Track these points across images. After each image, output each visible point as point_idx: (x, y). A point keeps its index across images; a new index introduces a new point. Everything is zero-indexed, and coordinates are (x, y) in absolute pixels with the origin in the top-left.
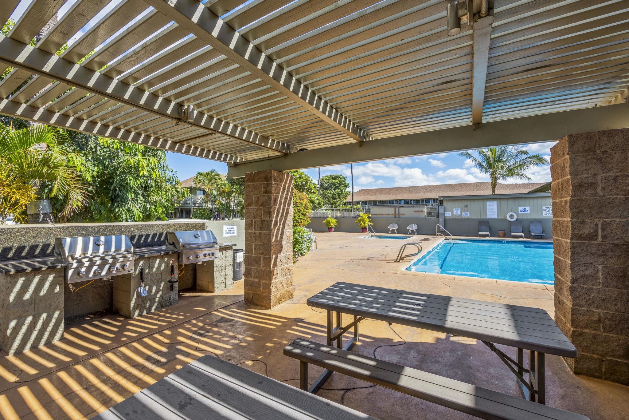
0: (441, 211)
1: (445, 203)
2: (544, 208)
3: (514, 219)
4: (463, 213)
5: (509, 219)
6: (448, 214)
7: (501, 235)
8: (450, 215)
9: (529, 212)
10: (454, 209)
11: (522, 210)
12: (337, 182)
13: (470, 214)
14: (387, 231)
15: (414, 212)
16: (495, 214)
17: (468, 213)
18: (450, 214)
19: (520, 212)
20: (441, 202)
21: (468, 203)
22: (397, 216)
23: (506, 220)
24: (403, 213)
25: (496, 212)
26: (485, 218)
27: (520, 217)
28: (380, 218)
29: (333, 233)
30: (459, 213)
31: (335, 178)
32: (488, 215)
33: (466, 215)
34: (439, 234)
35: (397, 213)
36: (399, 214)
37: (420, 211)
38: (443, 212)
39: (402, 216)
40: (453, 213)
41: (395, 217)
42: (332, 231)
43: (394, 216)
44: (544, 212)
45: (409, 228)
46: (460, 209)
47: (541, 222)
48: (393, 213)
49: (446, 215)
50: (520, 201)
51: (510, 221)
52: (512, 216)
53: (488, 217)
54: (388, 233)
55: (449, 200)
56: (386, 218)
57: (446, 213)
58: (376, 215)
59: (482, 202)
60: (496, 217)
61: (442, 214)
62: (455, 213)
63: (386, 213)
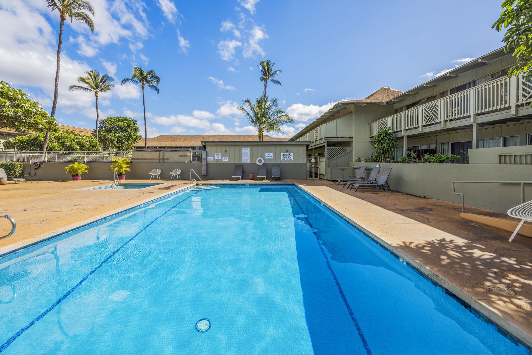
0: (204, 156)
1: (208, 148)
2: (282, 154)
3: (262, 163)
4: (223, 158)
5: (258, 163)
6: (210, 159)
7: (251, 178)
8: (212, 160)
9: (272, 158)
10: (216, 154)
11: (267, 155)
12: (124, 125)
13: (229, 159)
14: (148, 177)
15: (179, 156)
16: (248, 159)
17: (227, 158)
18: (212, 158)
19: (266, 158)
20: (204, 147)
21: (228, 148)
22: (161, 161)
23: (256, 164)
24: (168, 157)
25: (249, 157)
26: (241, 162)
27: (266, 162)
28: (142, 162)
29: (79, 182)
30: (220, 158)
31: (122, 120)
32: (243, 160)
33: (226, 160)
34: (193, 179)
35: (161, 157)
36: (163, 159)
37: (185, 156)
38: (205, 157)
39: (166, 161)
40: (214, 158)
41: (160, 162)
42: (77, 179)
43: (158, 161)
44: (282, 158)
45: (172, 173)
46: (220, 154)
47: (279, 166)
48: (158, 157)
49: (208, 160)
50: (267, 148)
51: (258, 165)
52: (260, 161)
53: (243, 162)
54: (149, 179)
55: (211, 146)
56: (150, 162)
57: (208, 157)
58: (139, 159)
59: (238, 147)
60: (248, 161)
61: (204, 159)
62: (216, 158)
63: (150, 157)
